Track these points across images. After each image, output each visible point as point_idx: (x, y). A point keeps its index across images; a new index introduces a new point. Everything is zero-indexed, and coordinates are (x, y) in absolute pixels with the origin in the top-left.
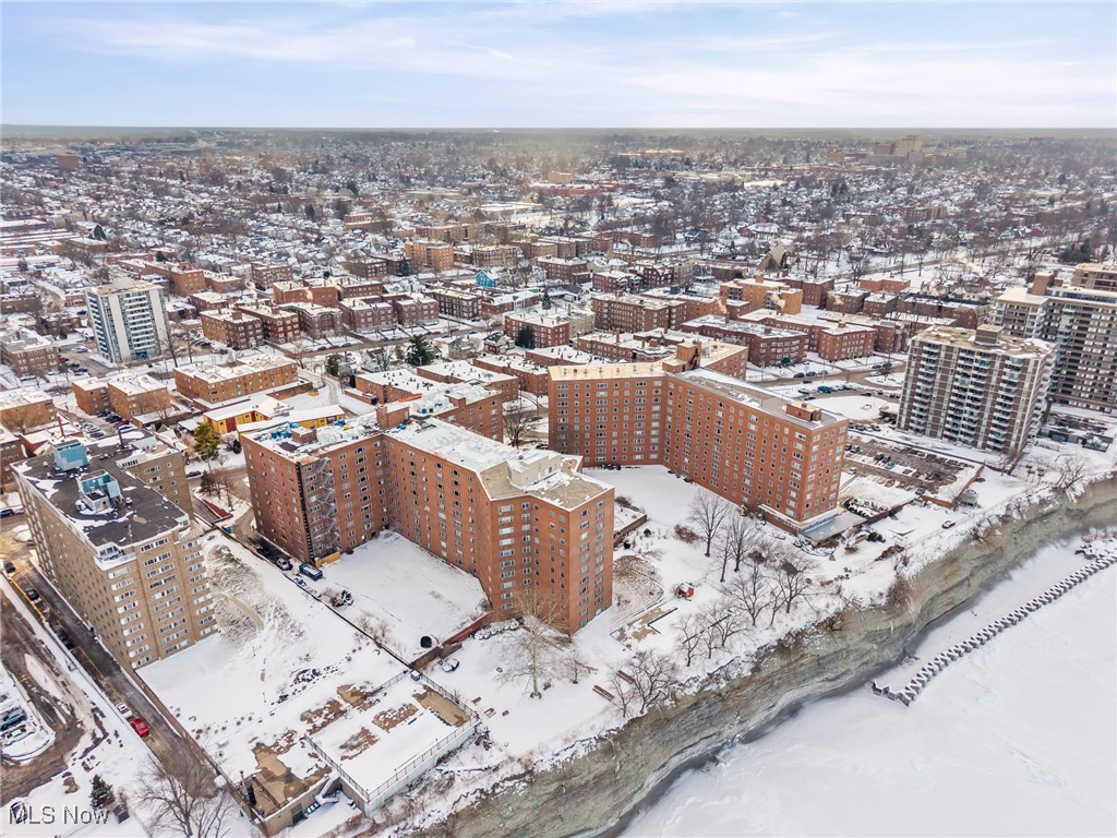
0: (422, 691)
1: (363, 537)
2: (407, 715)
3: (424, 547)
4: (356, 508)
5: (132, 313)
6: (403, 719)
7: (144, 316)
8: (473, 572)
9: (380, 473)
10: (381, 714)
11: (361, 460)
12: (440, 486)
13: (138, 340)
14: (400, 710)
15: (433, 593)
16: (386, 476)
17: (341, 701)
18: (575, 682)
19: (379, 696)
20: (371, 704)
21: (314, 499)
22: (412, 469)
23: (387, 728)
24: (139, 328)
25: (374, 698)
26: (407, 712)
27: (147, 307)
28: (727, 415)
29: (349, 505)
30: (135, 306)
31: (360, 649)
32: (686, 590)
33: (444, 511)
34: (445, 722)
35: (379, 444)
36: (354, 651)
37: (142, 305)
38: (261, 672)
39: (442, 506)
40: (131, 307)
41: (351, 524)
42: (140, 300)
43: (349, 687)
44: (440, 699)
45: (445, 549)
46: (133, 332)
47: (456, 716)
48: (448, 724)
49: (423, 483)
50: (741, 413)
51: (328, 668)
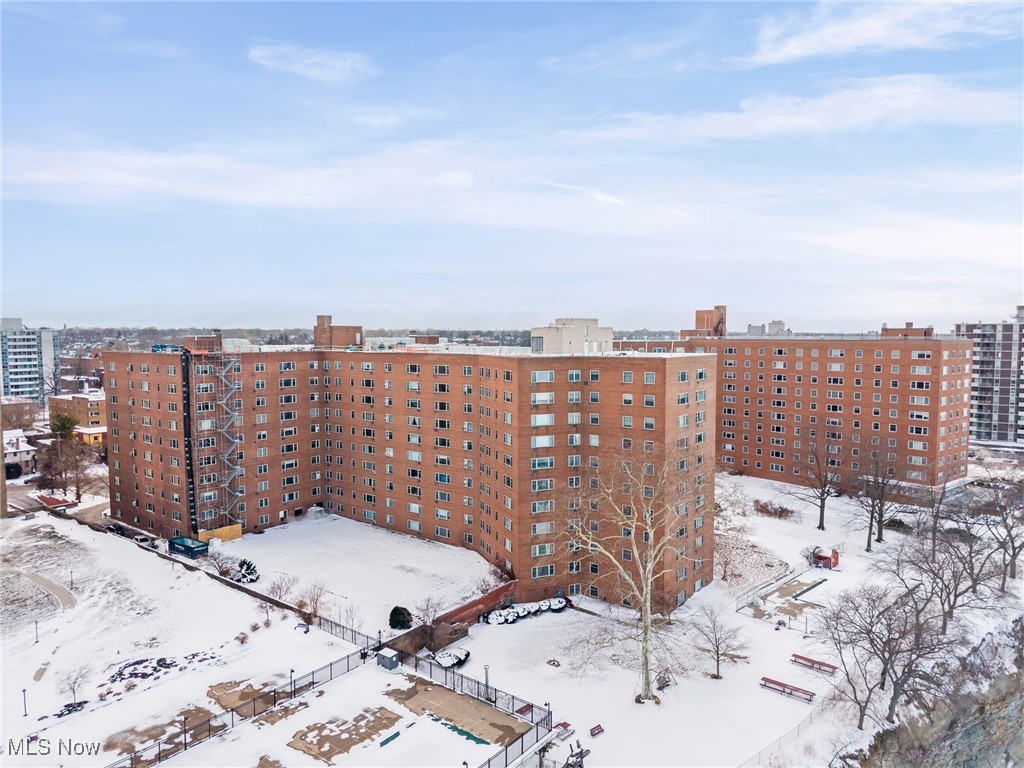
0: (406, 685)
1: (282, 514)
2: (374, 729)
3: (379, 523)
4: (274, 461)
5: (15, 353)
6: (368, 736)
7: (29, 360)
8: (466, 542)
9: (314, 413)
10: (310, 729)
11: (287, 383)
12: (413, 405)
13: (17, 387)
14: (357, 720)
15: (402, 568)
16: (324, 419)
17: (216, 709)
18: (716, 677)
19: (308, 696)
20: (287, 711)
21: (206, 425)
22: (367, 392)
23: (327, 757)
24: (21, 373)
25: (295, 701)
26: (376, 724)
27: (35, 350)
28: (790, 365)
29: (262, 453)
30: (20, 347)
31: (267, 624)
32: (827, 553)
33: (418, 447)
34: (470, 737)
35: (316, 364)
36: (255, 628)
37: (29, 347)
38: (38, 667)
39: (414, 440)
40: (15, 347)
41: (263, 486)
42: (28, 340)
43: (238, 684)
44: (450, 697)
45: (415, 517)
46: (12, 377)
47: (493, 725)
48: (480, 741)
49: (385, 410)
50: (815, 353)
51: (194, 656)
